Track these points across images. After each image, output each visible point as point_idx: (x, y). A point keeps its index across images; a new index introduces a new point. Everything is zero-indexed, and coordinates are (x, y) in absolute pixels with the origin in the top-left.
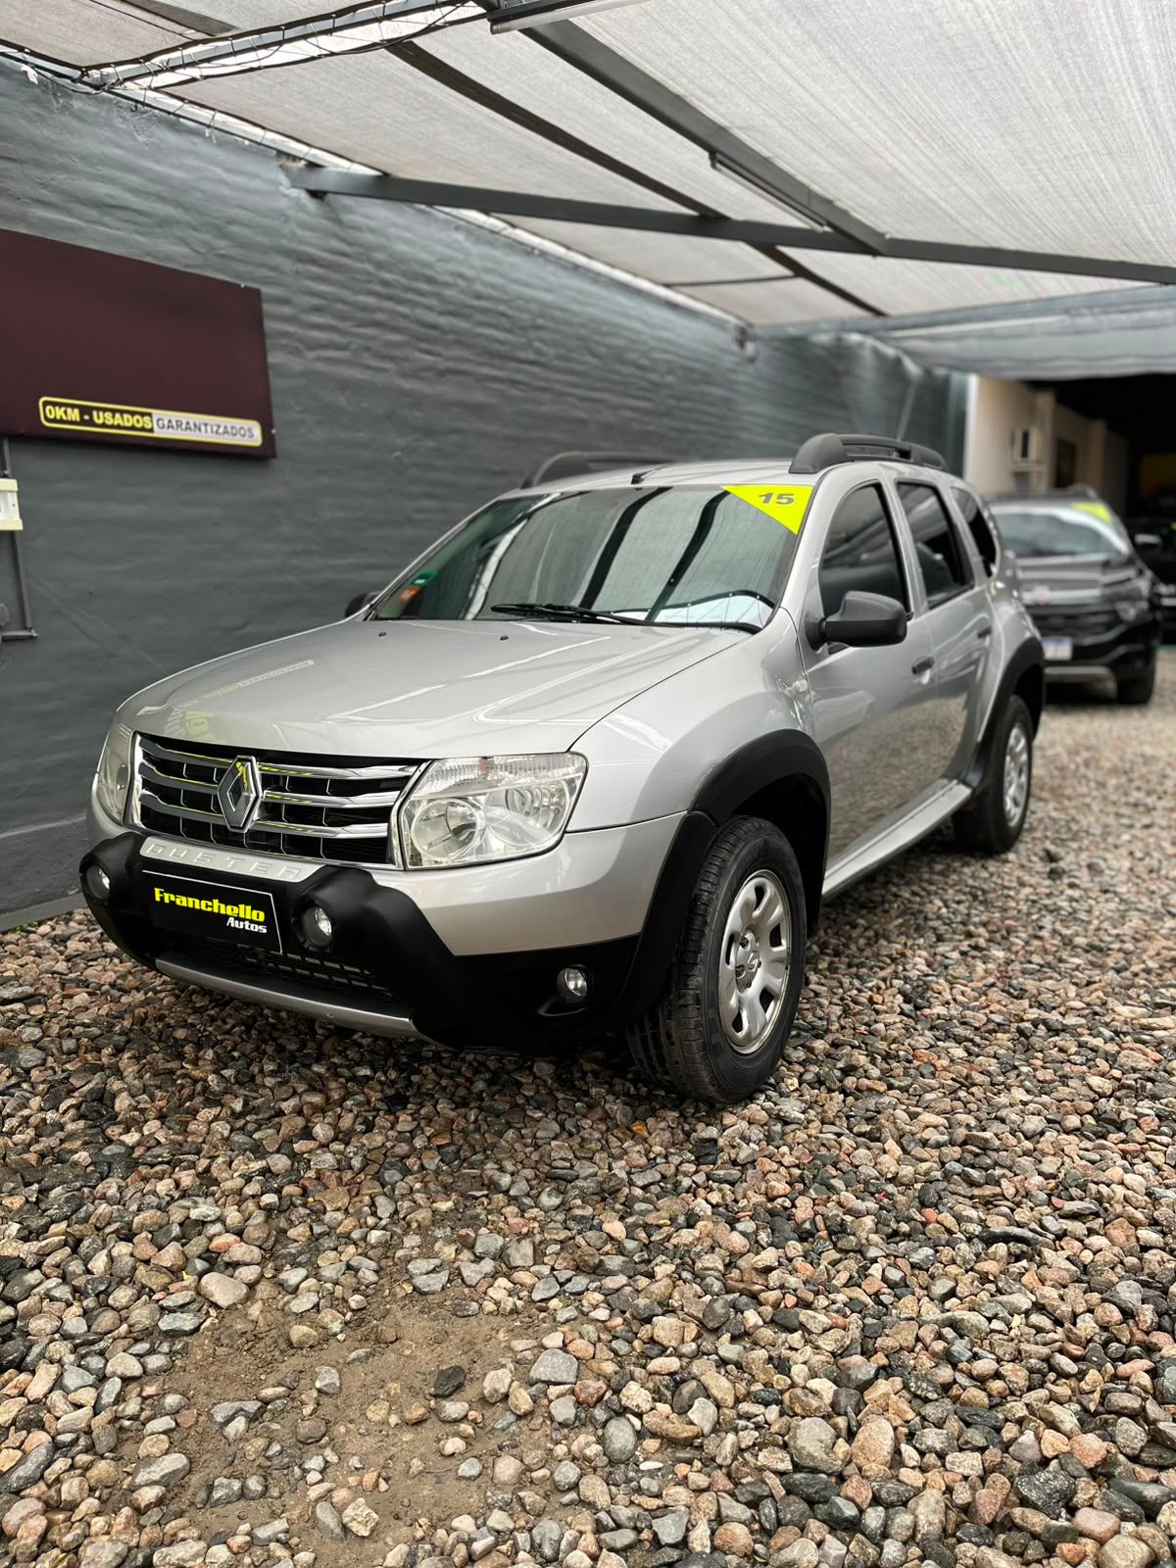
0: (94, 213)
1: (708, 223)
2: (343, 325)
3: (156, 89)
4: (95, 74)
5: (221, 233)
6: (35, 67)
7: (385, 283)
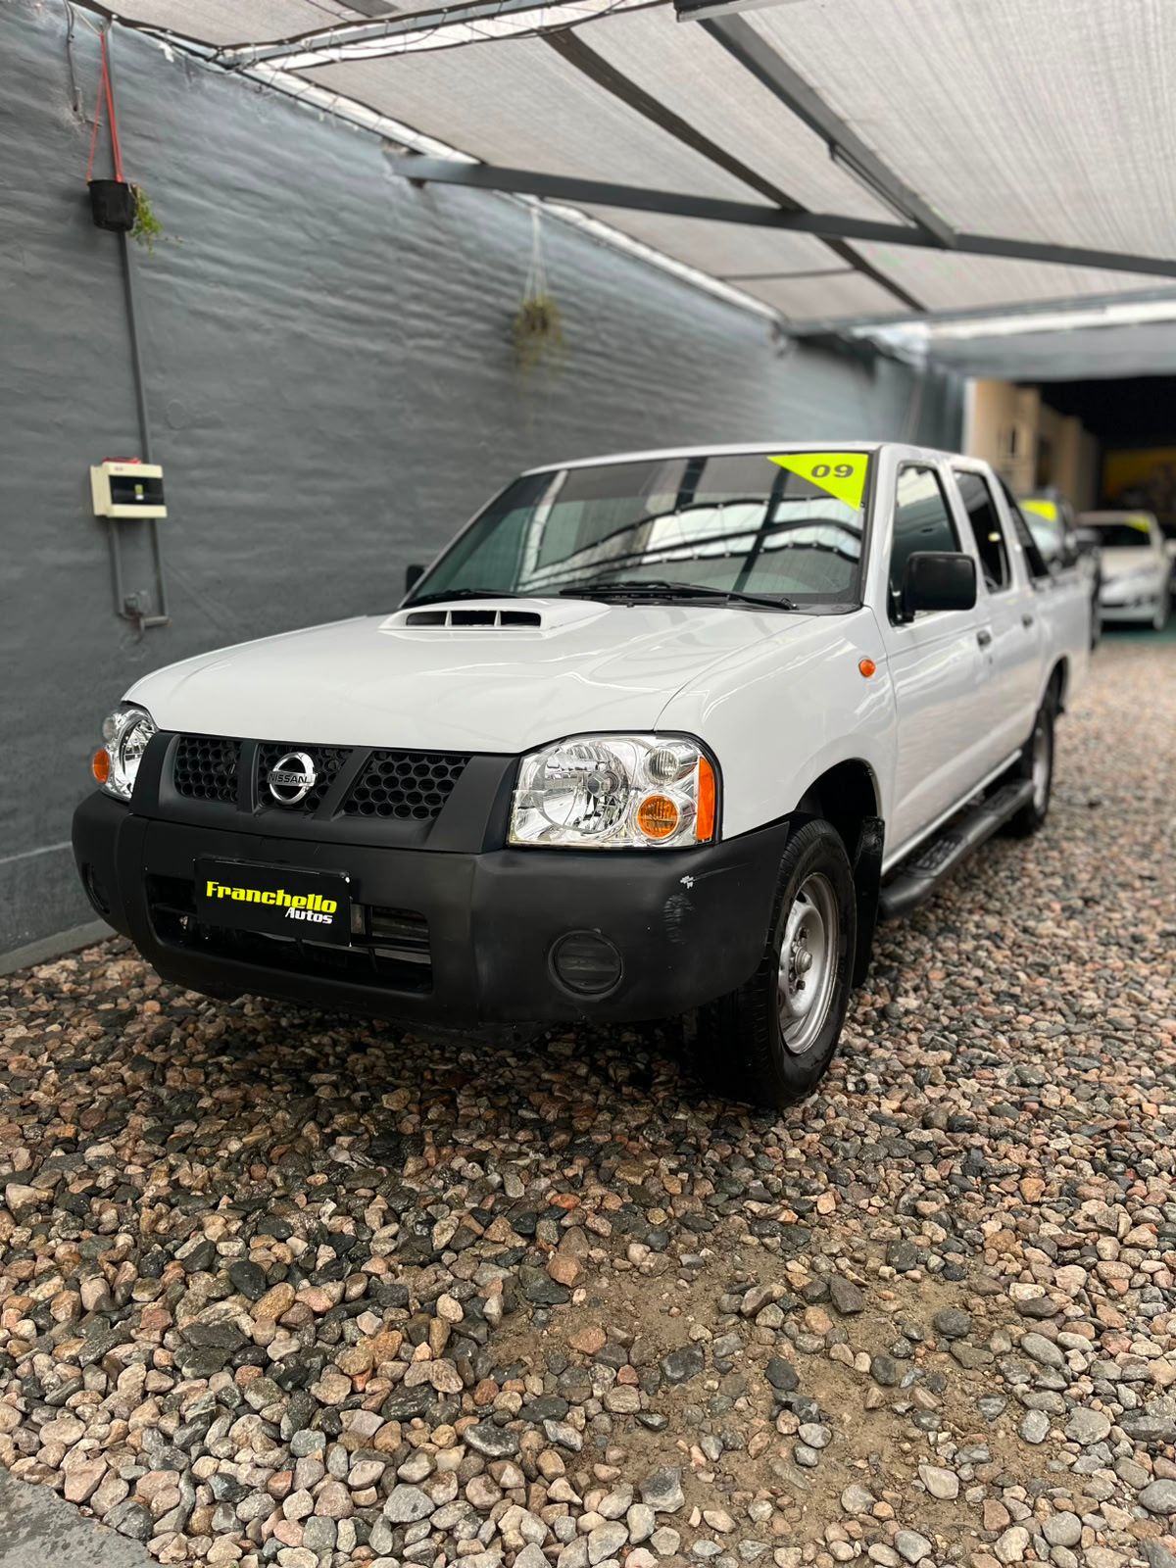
0: (221, 196)
1: (788, 214)
2: (438, 314)
3: (288, 71)
4: (229, 53)
5: (335, 220)
6: (173, 44)
7: (474, 272)
